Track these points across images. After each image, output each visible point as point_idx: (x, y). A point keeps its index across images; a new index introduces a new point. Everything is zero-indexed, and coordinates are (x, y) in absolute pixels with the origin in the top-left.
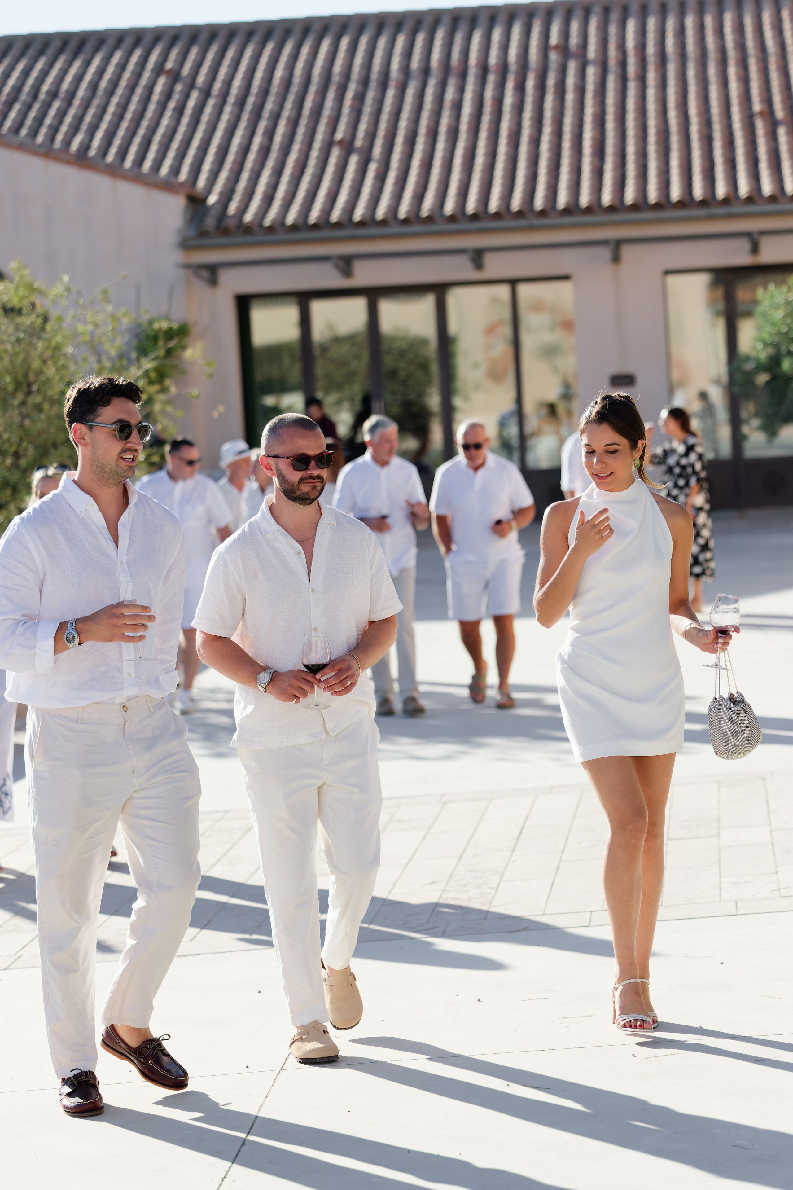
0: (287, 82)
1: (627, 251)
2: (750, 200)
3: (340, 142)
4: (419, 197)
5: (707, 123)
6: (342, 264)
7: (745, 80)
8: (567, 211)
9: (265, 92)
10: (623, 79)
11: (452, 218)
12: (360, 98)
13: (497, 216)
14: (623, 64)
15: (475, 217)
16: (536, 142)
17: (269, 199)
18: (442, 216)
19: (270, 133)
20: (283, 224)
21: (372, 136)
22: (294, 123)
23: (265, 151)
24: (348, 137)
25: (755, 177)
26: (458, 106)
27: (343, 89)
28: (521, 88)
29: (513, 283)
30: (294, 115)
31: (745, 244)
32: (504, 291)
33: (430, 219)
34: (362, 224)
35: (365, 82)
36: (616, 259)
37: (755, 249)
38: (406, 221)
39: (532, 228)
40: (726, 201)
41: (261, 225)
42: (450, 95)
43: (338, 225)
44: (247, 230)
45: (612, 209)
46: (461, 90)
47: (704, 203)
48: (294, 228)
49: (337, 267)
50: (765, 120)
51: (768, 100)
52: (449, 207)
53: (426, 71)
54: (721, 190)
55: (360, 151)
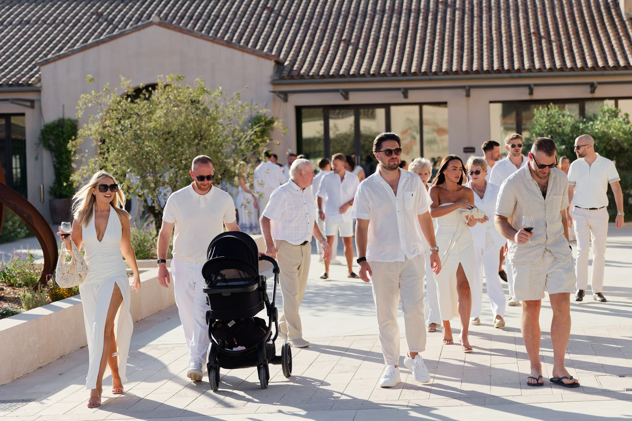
0: (321, 14)
1: (473, 92)
2: (529, 70)
3: (344, 40)
4: (380, 65)
5: (510, 37)
6: (344, 93)
7: (527, 19)
8: (446, 73)
9: (311, 18)
10: (472, 17)
11: (394, 74)
12: (354, 22)
13: (415, 74)
14: (472, 10)
15: (405, 74)
16: (432, 43)
17: (312, 64)
18: (390, 73)
19: (313, 36)
20: (318, 75)
21: (359, 38)
22: (324, 32)
23: (311, 43)
24: (348, 38)
25: (532, 61)
26: (397, 27)
27: (346, 17)
28: (426, 19)
29: (421, 105)
30: (324, 28)
31: (527, 90)
32: (417, 108)
33: (385, 74)
34: (354, 76)
35: (356, 15)
36: (468, 95)
37: (531, 93)
38: (373, 75)
39: (430, 80)
40: (519, 71)
41: (308, 75)
42: (394, 21)
43: (343, 76)
44: (302, 77)
45: (467, 72)
46: (399, 19)
47: (508, 71)
48: (323, 76)
49: (342, 94)
50: (535, 36)
51: (537, 28)
52: (393, 70)
53: (383, 11)
54: (517, 66)
55: (353, 44)
